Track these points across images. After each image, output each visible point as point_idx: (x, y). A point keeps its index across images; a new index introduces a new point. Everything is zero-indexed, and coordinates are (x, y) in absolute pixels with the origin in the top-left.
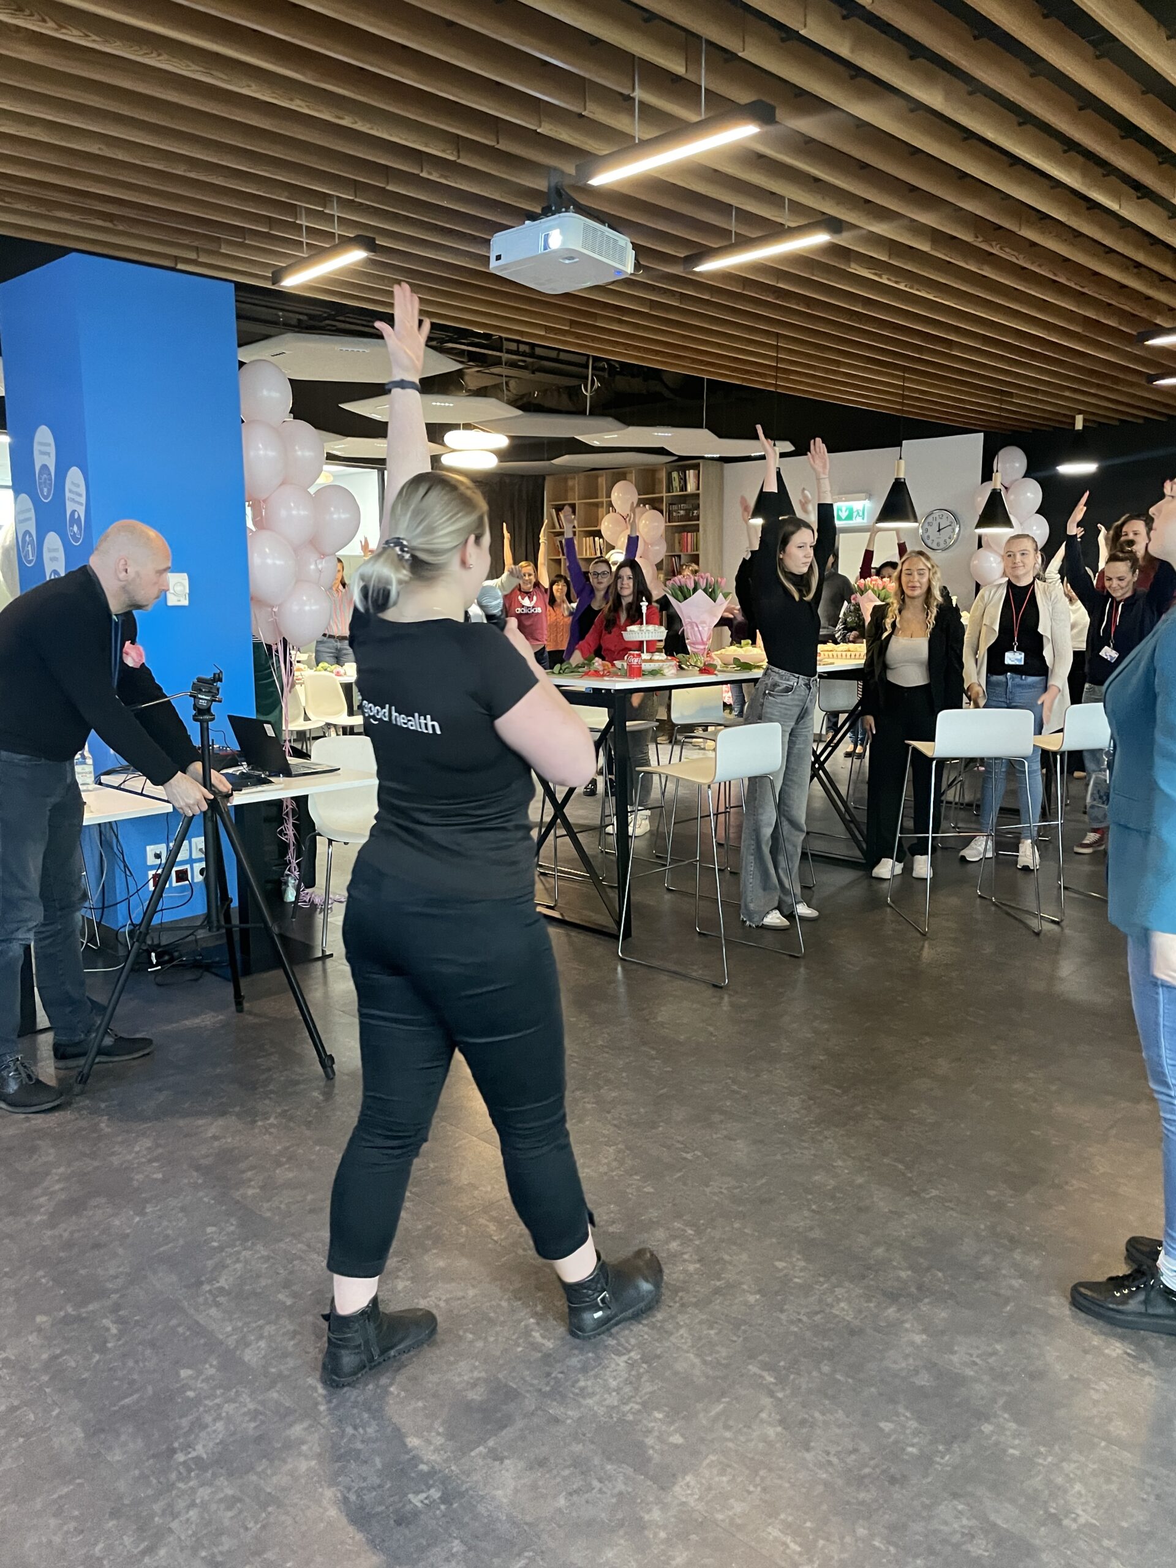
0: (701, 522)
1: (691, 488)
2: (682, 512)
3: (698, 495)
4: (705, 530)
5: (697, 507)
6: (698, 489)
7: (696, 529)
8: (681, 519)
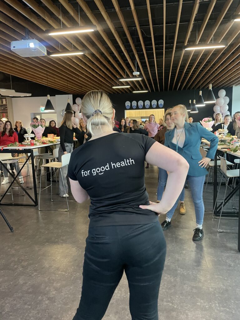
0: (8, 111)
1: (4, 103)
2: (2, 109)
3: (6, 105)
4: (9, 112)
5: (7, 107)
6: (6, 103)
7: (7, 112)
8: (2, 110)
